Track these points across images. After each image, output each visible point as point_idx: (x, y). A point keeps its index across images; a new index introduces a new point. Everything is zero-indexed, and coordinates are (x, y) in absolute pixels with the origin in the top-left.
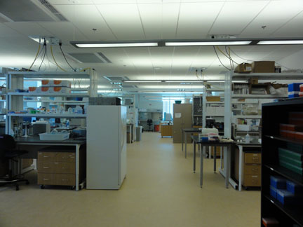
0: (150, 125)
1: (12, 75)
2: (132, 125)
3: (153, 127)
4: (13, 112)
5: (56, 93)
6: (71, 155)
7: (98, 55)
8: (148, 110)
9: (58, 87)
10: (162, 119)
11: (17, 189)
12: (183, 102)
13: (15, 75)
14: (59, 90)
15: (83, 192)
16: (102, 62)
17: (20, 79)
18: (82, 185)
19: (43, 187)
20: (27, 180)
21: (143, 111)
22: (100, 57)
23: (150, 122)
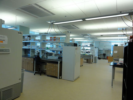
0: (104, 56)
1: (42, 36)
2: (93, 56)
3: (106, 57)
4: (42, 48)
5: (54, 42)
6: (57, 65)
7: (72, 26)
8: (103, 49)
9: (55, 39)
10: (111, 54)
11: (41, 75)
12: (118, 45)
13: (43, 35)
14: (55, 40)
15: (60, 80)
16: (75, 28)
17: (45, 37)
18: (60, 77)
19: (48, 76)
20: (44, 72)
21: (101, 49)
22: (74, 27)
23: (104, 55)
